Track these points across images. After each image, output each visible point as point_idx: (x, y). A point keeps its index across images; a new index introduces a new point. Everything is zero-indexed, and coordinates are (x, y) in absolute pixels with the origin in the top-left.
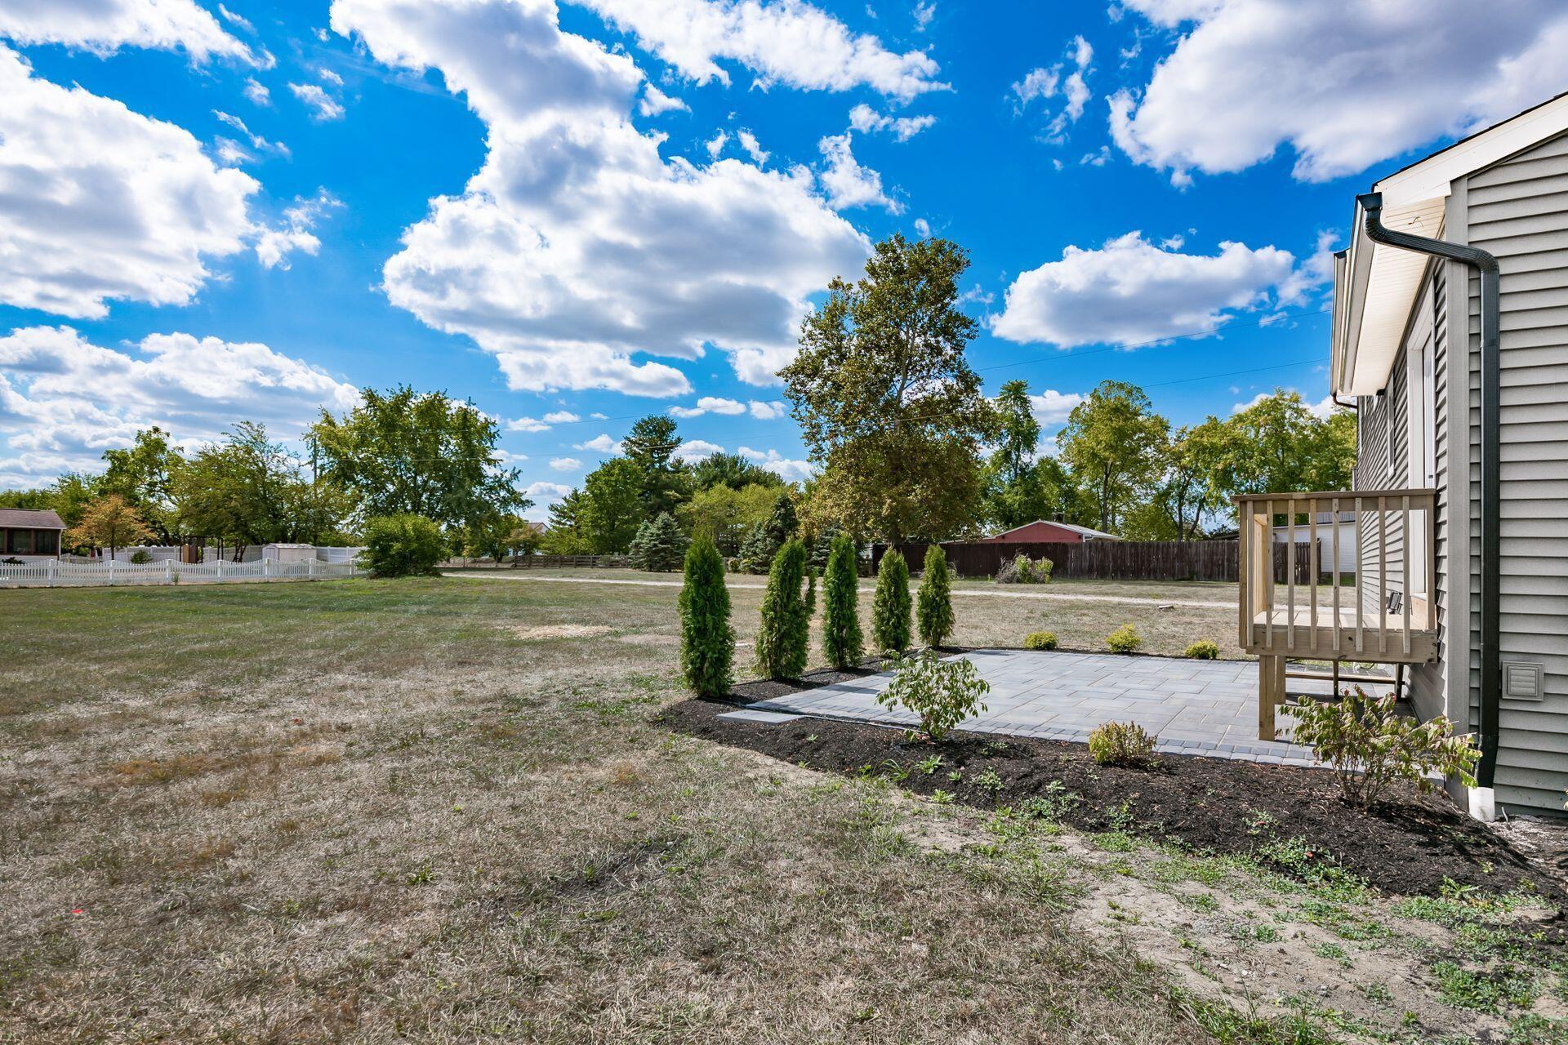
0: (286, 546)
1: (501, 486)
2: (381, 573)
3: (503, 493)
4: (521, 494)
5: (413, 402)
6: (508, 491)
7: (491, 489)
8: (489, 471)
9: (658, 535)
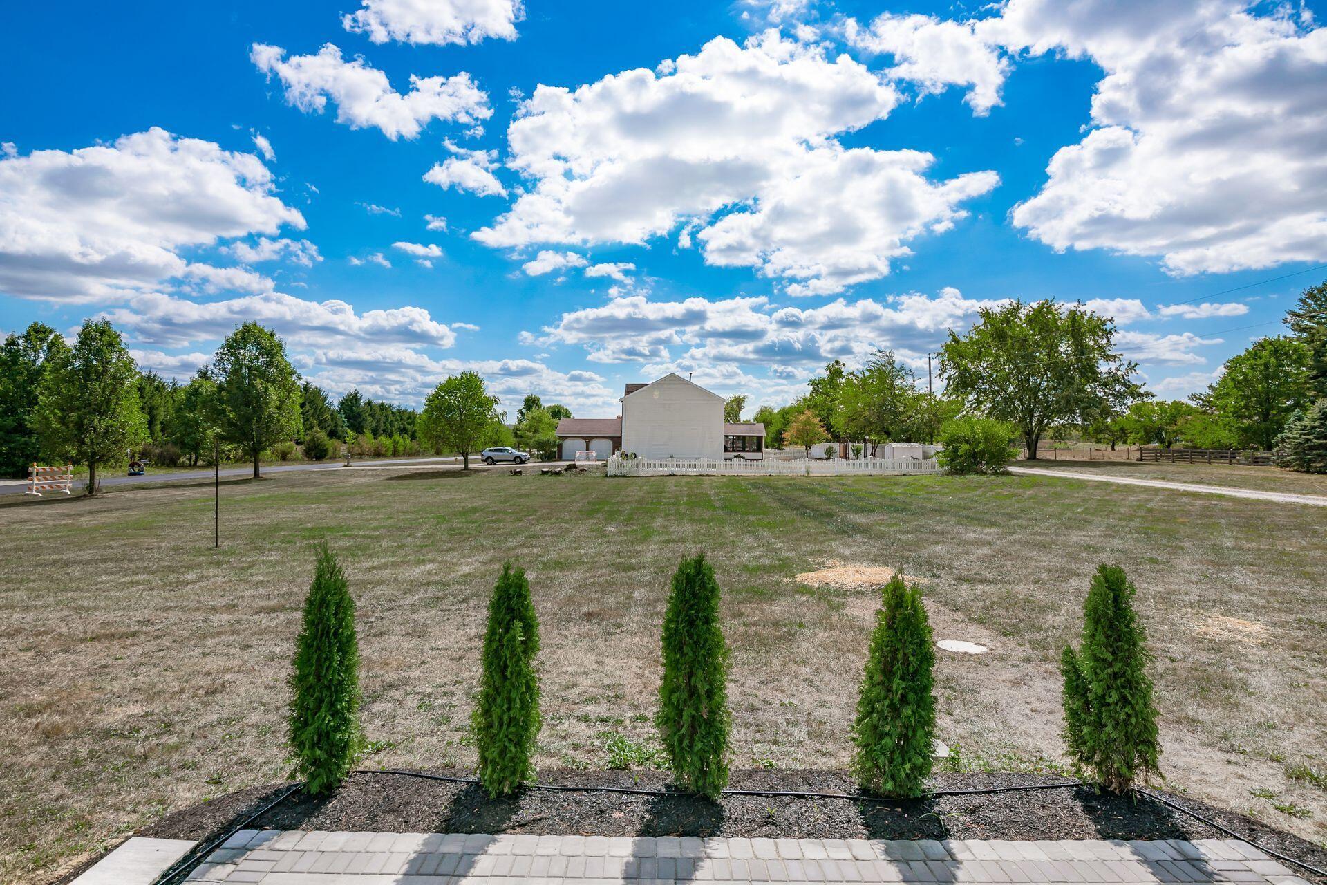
0: (899, 445)
1: (1117, 381)
2: (955, 472)
3: (1118, 387)
4: (1138, 387)
5: (1023, 314)
6: (1125, 385)
7: (1105, 384)
8: (1103, 367)
9: (1313, 428)
